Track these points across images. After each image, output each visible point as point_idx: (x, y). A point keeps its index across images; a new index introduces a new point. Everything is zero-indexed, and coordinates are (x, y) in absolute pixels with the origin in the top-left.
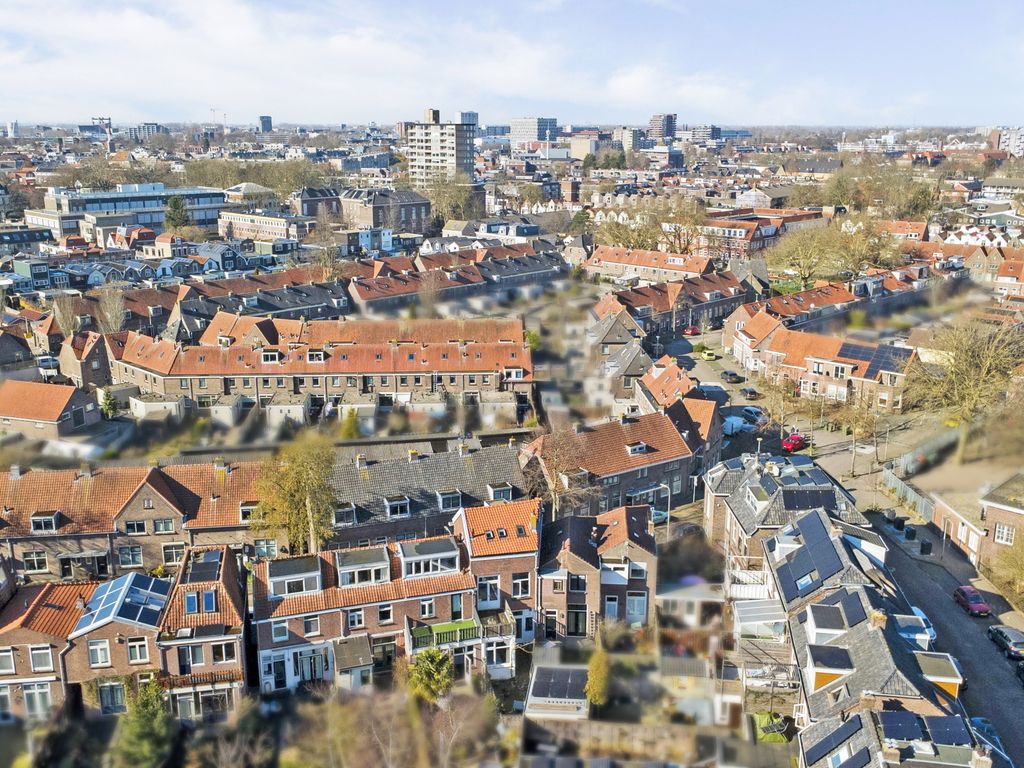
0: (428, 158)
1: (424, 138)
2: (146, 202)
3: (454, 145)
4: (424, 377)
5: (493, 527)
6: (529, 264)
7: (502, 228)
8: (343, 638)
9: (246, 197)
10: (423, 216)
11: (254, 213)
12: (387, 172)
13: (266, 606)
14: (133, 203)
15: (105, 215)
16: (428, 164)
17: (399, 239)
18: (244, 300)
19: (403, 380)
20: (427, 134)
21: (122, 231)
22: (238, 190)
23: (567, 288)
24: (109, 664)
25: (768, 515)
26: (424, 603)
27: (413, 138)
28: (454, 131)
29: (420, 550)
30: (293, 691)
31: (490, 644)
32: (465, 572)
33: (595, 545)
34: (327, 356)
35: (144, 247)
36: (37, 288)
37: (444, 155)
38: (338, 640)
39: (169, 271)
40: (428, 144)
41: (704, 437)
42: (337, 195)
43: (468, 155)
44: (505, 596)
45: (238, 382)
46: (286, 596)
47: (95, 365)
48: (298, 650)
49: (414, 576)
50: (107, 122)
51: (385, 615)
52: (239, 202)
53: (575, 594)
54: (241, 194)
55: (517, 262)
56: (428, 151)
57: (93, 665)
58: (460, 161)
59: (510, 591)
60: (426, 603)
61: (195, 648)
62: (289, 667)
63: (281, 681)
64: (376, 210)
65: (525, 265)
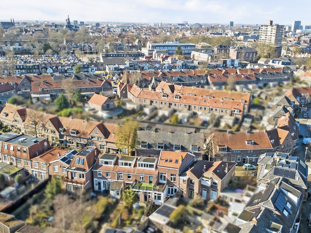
0: (266, 37)
1: (266, 30)
2: (172, 47)
3: (275, 33)
4: (207, 108)
5: (169, 158)
6: (275, 75)
7: (277, 62)
8: (116, 180)
9: (202, 47)
10: (254, 56)
11: (201, 52)
12: (256, 41)
13: (98, 166)
14: (169, 47)
15: (159, 50)
16: (266, 39)
17: (241, 63)
18: (174, 78)
19: (201, 108)
20: (267, 29)
21: (162, 55)
22: (200, 45)
23: (288, 85)
24: (58, 172)
25: (266, 175)
26: (141, 176)
27: (262, 30)
28: (276, 28)
29: (144, 161)
30: (102, 192)
31: (156, 194)
32: (156, 170)
33: (204, 171)
34: (180, 97)
35: (165, 60)
36: (130, 70)
37: (271, 36)
38: (114, 180)
39: (166, 68)
40: (266, 32)
41: (281, 143)
42: (229, 47)
43: (280, 36)
44: (168, 180)
45: (154, 102)
46: (104, 165)
47: (124, 92)
48: (105, 181)
49: (140, 168)
50: (187, 23)
51: (129, 177)
52: (200, 48)
53: (190, 185)
54: (201, 46)
55: (271, 74)
56: (266, 34)
57: (54, 171)
58: (277, 38)
59: (170, 179)
60: (142, 176)
61: (75, 173)
62: (102, 185)
63: (100, 188)
64: (238, 53)
65: (274, 75)
